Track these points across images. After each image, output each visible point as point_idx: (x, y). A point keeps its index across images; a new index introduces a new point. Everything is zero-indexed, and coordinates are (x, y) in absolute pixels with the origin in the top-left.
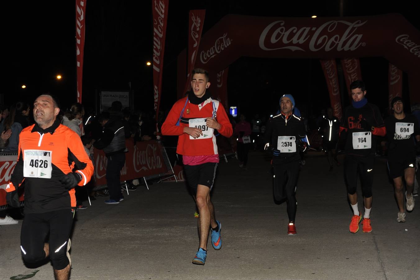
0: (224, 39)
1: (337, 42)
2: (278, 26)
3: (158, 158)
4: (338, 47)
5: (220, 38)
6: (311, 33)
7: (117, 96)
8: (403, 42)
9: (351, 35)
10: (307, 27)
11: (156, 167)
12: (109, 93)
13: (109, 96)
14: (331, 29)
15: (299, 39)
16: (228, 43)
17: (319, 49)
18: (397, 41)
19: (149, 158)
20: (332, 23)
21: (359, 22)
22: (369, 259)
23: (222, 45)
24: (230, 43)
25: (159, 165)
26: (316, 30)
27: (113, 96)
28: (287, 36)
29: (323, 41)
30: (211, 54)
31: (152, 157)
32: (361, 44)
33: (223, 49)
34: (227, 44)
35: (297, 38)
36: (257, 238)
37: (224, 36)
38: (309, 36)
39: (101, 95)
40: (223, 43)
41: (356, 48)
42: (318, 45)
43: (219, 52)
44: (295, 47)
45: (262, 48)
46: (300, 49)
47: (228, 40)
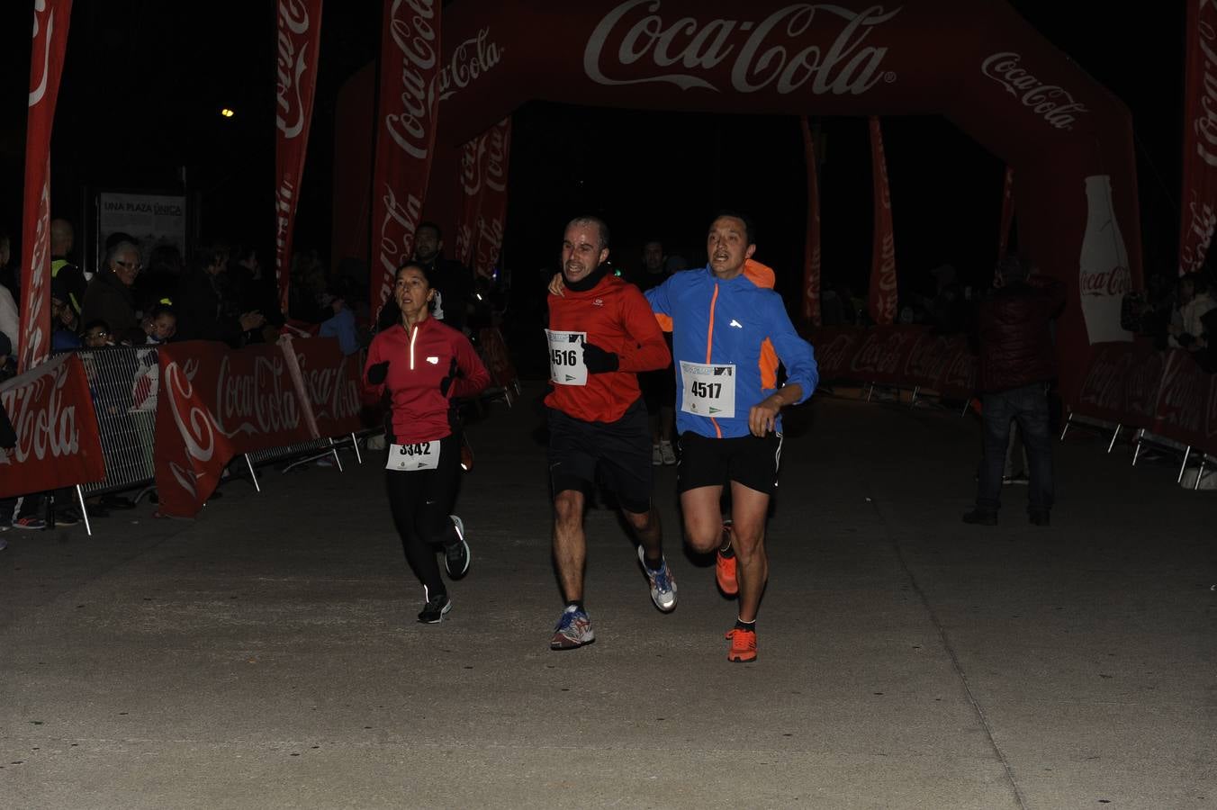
0: (478, 45)
1: (813, 68)
2: (640, 12)
3: (288, 397)
4: (816, 81)
5: (467, 42)
6: (738, 39)
7: (149, 208)
8: (1001, 75)
9: (852, 48)
10: (726, 19)
11: (281, 424)
12: (127, 198)
13: (126, 207)
14: (796, 28)
16: (492, 59)
17: (762, 85)
18: (985, 72)
19: (262, 397)
20: (800, 10)
21: (878, 10)
23: (472, 64)
24: (497, 60)
25: (290, 419)
26: (753, 29)
27: (138, 208)
28: (667, 45)
29: (770, 63)
30: (442, 89)
31: (271, 396)
32: (884, 75)
33: (475, 76)
34: (489, 61)
35: (697, 51)
36: (608, 634)
38: (732, 46)
39: (99, 202)
40: (477, 57)
41: (867, 88)
42: (759, 73)
43: (465, 84)
44: (690, 77)
45: (592, 77)
46: (704, 84)
47: (491, 49)
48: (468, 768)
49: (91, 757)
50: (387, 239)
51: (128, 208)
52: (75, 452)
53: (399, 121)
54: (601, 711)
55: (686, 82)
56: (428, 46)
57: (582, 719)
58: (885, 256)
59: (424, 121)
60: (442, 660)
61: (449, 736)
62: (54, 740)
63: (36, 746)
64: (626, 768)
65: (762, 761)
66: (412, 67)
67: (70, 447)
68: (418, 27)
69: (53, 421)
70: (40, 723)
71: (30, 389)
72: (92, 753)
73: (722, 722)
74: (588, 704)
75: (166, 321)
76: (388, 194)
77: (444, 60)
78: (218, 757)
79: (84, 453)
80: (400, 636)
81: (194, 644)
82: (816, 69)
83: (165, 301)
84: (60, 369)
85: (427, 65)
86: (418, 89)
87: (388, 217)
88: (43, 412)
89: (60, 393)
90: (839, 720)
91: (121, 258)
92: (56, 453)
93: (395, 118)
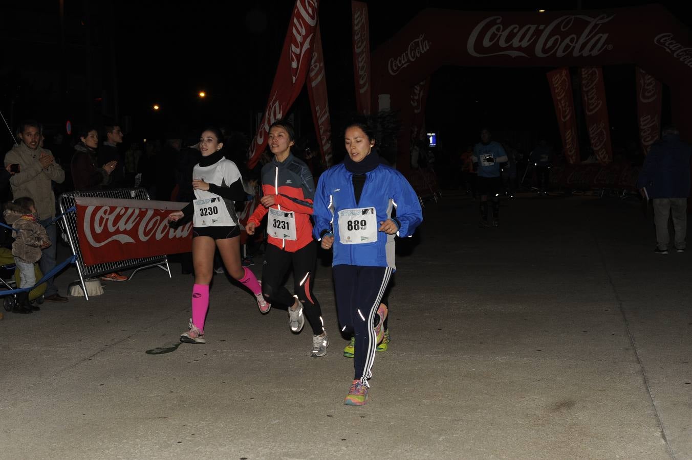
0: (420, 42)
1: (573, 44)
2: (493, 23)
5: (415, 40)
6: (538, 33)
8: (664, 44)
9: (592, 34)
10: (532, 24)
14: (565, 27)
18: (655, 42)
20: (566, 19)
21: (604, 17)
22: (613, 333)
23: (417, 50)
24: (428, 48)
26: (545, 28)
28: (505, 38)
29: (553, 43)
34: (425, 49)
35: (519, 39)
37: (421, 39)
38: (535, 37)
40: (420, 48)
41: (600, 52)
42: (548, 49)
43: (414, 60)
44: (516, 52)
45: (470, 53)
46: (522, 54)
47: (425, 43)
55: (514, 54)
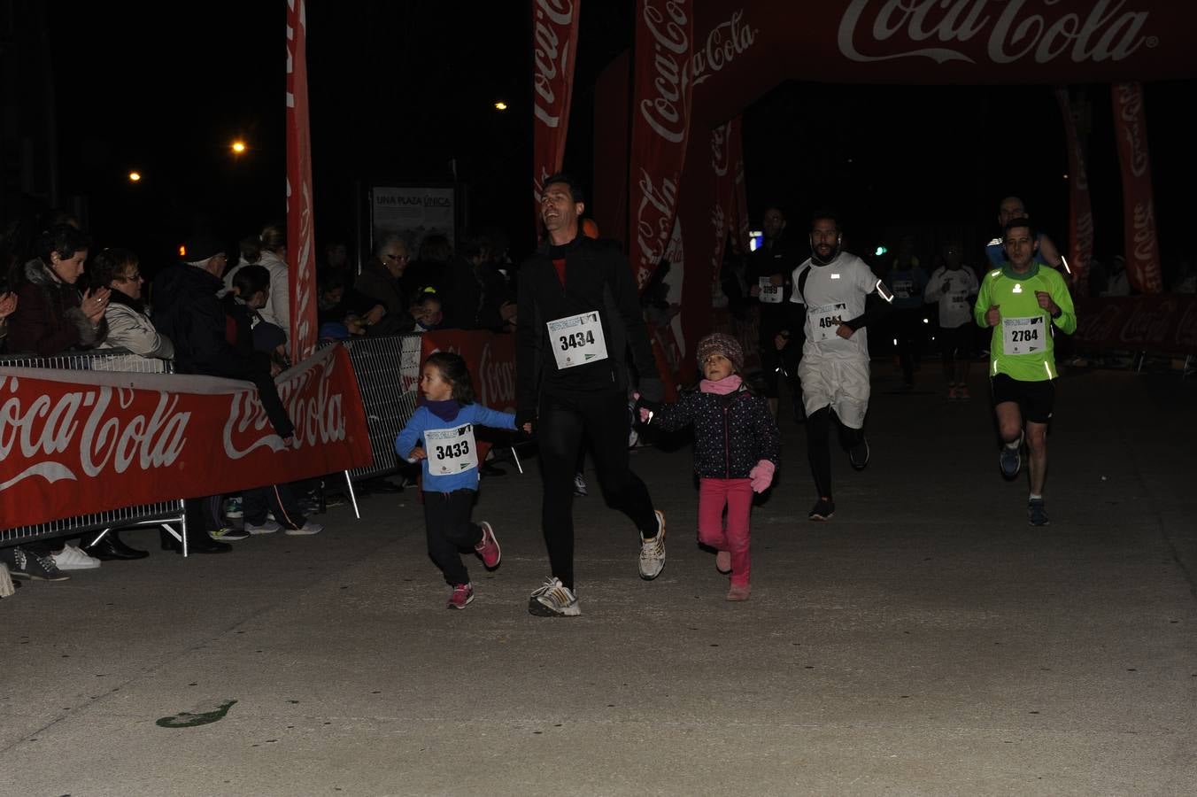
0: (733, 29)
1: (1072, 35)
4: (1075, 48)
5: (721, 26)
6: (994, 10)
7: (419, 201)
9: (1113, 13)
12: (397, 192)
13: (396, 200)
15: (956, 26)
16: (746, 41)
17: (1019, 56)
23: (726, 47)
24: (751, 41)
27: (409, 200)
28: (921, 20)
29: (1028, 33)
30: (696, 73)
32: (1145, 41)
33: (730, 58)
34: (743, 43)
35: (952, 24)
37: (735, 20)
38: (988, 17)
39: (372, 196)
40: (732, 41)
41: (1129, 53)
42: (1015, 44)
43: (720, 67)
44: (947, 51)
45: (846, 54)
46: (960, 56)
47: (745, 31)
48: (707, 746)
49: (342, 735)
50: (643, 222)
51: (399, 201)
52: (342, 438)
53: (654, 106)
54: (843, 689)
55: (941, 55)
56: (681, 30)
57: (824, 697)
58: (1137, 226)
59: (678, 105)
60: (688, 638)
61: (690, 714)
62: (308, 718)
63: (291, 724)
64: (866, 746)
65: (1006, 740)
66: (665, 52)
67: (338, 434)
68: (671, 12)
69: (321, 408)
70: (296, 702)
71: (304, 378)
72: (344, 732)
73: (968, 700)
74: (831, 681)
75: (432, 307)
76: (644, 178)
77: (698, 45)
78: (464, 735)
79: (351, 439)
80: (649, 615)
81: (448, 624)
82: (1075, 36)
83: (429, 290)
84: (329, 358)
85: (680, 49)
86: (673, 74)
87: (645, 202)
88: (312, 401)
89: (328, 381)
90: (1089, 697)
91: (391, 252)
92: (325, 440)
93: (649, 103)
